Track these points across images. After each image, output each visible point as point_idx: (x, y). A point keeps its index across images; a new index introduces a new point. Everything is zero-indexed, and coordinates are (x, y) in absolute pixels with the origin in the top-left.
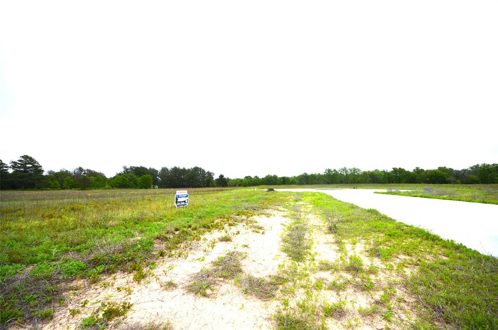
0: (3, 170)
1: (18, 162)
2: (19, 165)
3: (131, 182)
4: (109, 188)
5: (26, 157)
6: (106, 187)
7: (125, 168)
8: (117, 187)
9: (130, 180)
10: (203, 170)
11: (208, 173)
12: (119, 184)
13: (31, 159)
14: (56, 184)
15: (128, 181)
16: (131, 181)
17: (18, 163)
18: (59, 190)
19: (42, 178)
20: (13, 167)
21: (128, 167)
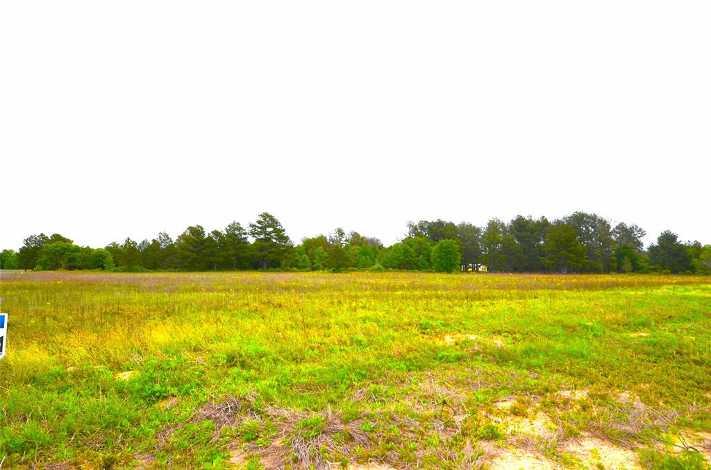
0: (241, 239)
1: (257, 224)
2: (259, 230)
3: (421, 257)
4: (379, 270)
5: (266, 216)
6: (375, 267)
7: (410, 226)
8: (394, 268)
9: (419, 252)
10: (600, 221)
11: (622, 227)
12: (399, 260)
13: (271, 218)
14: (305, 261)
15: (415, 254)
16: (420, 254)
17: (258, 227)
18: (308, 271)
19: (285, 251)
20: (253, 234)
21: (416, 223)
